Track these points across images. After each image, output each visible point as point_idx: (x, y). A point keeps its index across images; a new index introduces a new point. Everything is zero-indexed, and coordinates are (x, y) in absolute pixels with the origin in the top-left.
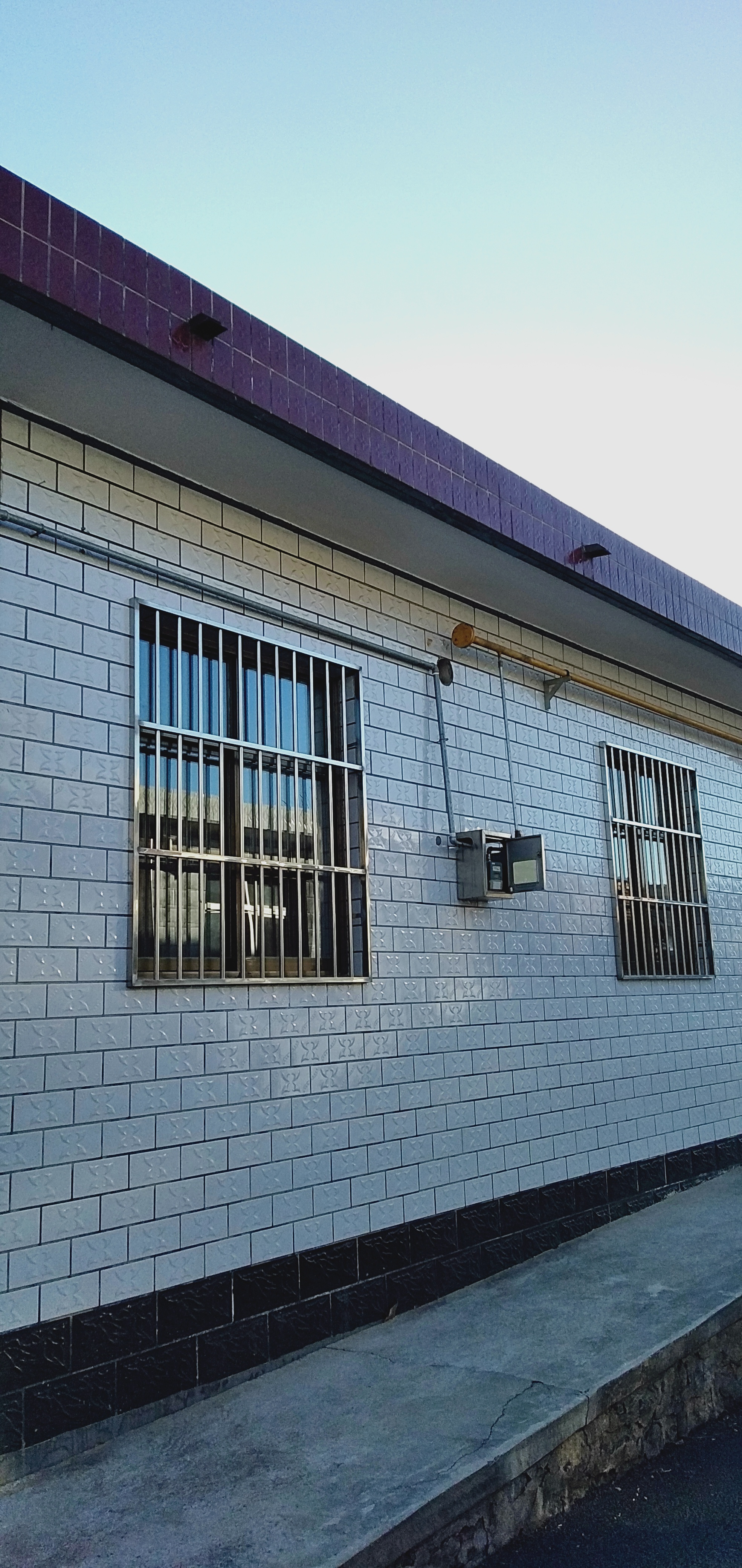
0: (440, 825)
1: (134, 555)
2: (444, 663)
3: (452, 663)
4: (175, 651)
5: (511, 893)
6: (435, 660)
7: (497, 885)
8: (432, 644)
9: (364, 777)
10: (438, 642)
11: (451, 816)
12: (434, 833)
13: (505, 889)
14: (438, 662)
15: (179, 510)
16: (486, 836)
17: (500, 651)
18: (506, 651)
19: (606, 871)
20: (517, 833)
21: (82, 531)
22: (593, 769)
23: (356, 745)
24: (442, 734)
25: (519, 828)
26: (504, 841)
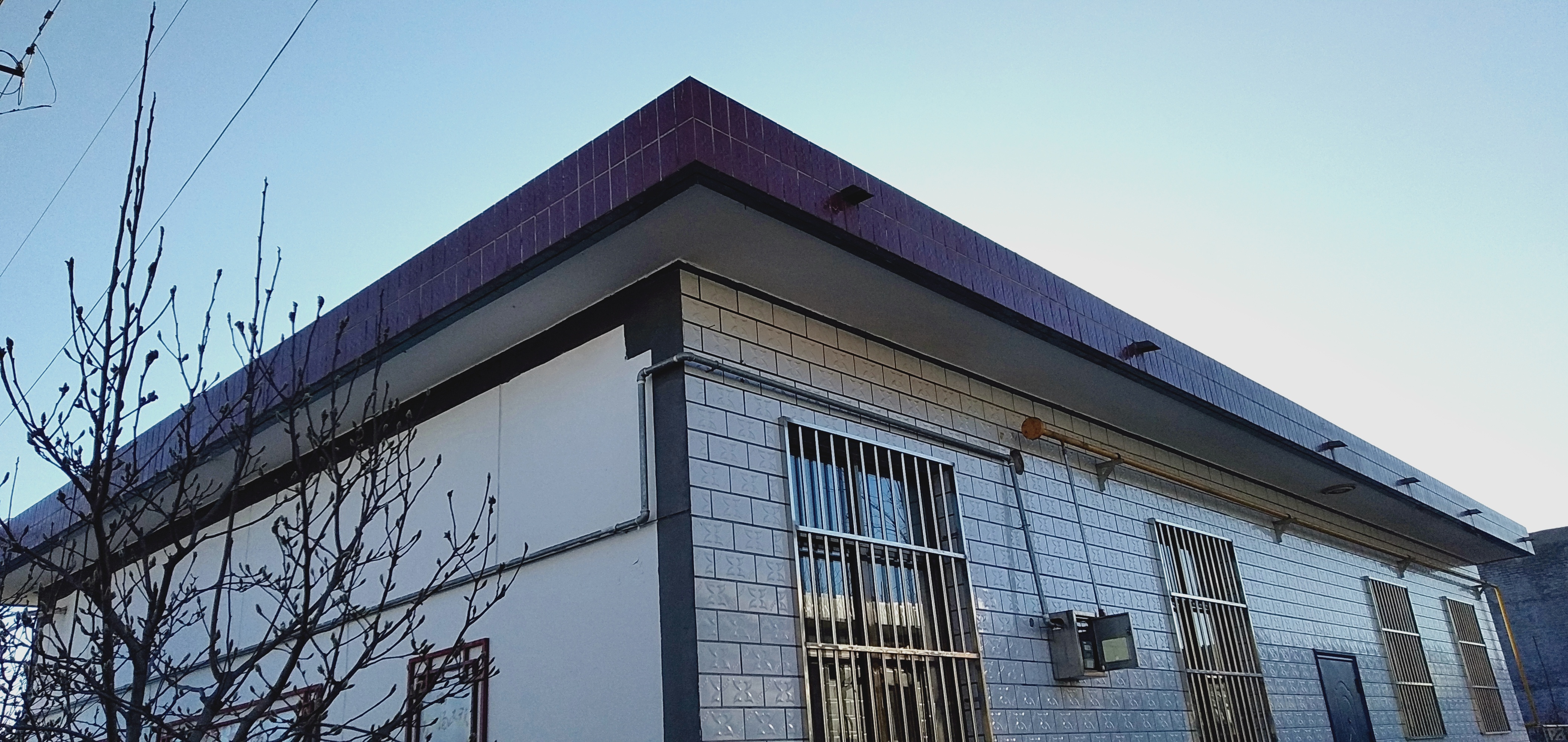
0: (1031, 607)
1: (778, 379)
2: (1015, 453)
3: (1021, 453)
4: (814, 462)
5: (1104, 671)
6: (1008, 452)
7: (1090, 664)
8: (1005, 437)
9: (968, 565)
10: (1008, 434)
11: (1042, 598)
12: (1027, 615)
13: (1098, 668)
14: (1011, 452)
15: (806, 338)
16: (1077, 616)
17: (1064, 440)
18: (1068, 440)
19: (1172, 645)
20: (1101, 611)
21: (741, 364)
22: (1148, 545)
23: (957, 535)
24: (1023, 519)
25: (1103, 607)
26: (1090, 620)
